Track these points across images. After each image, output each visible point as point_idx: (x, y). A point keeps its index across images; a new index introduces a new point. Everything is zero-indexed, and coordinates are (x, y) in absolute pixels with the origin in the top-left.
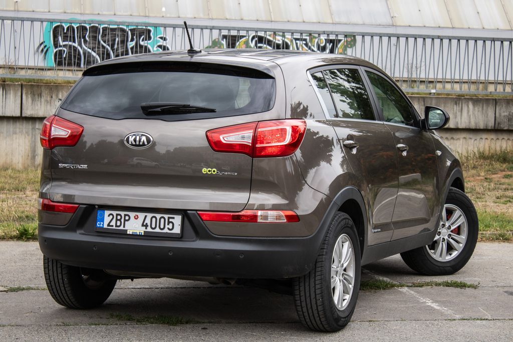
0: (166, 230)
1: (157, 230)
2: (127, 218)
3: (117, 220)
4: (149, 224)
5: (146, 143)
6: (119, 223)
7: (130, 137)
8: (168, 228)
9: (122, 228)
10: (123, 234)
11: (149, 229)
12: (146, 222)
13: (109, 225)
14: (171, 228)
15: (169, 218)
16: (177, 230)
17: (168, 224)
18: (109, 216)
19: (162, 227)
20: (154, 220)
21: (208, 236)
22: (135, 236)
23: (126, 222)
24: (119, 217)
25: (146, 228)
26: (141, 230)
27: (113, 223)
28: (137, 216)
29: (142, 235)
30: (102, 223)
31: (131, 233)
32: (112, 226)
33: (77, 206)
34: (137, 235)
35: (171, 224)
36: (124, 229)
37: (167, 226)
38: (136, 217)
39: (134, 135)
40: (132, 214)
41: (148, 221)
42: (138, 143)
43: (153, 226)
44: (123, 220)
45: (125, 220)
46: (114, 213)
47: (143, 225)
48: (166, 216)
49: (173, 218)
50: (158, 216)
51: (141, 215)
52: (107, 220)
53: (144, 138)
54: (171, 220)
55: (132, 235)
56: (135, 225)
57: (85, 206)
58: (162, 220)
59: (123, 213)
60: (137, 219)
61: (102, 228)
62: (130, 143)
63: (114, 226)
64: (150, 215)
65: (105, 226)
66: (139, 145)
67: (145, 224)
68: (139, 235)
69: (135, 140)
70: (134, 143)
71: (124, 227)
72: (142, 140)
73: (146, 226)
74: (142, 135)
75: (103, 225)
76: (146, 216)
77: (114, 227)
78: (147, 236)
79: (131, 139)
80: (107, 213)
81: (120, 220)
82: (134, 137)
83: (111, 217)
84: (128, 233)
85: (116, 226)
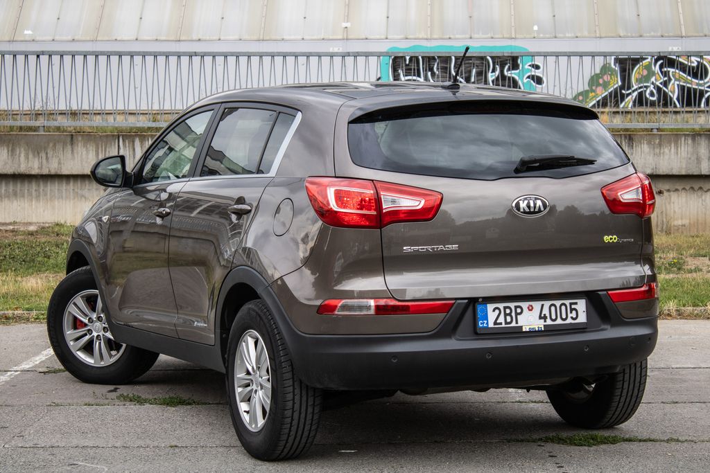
0: (569, 321)
1: (559, 321)
2: (519, 310)
3: (506, 315)
4: (548, 315)
5: (542, 209)
6: (509, 319)
7: (521, 202)
8: (572, 318)
9: (514, 324)
10: (518, 332)
11: (549, 322)
12: (543, 313)
13: (495, 323)
14: (574, 316)
15: (571, 304)
16: (582, 318)
17: (571, 313)
18: (494, 311)
19: (564, 317)
20: (553, 308)
21: (619, 322)
22: (533, 333)
23: (518, 316)
24: (508, 311)
25: (545, 321)
26: (539, 325)
27: (501, 319)
28: (531, 306)
29: (542, 331)
30: (486, 322)
31: (528, 330)
32: (501, 324)
33: (453, 302)
34: (536, 331)
35: (574, 312)
36: (517, 325)
37: (570, 315)
38: (530, 308)
39: (526, 199)
40: (525, 305)
41: (546, 311)
42: (532, 210)
43: (554, 317)
44: (513, 314)
45: (517, 314)
46: (501, 306)
47: (540, 318)
48: (567, 302)
49: (576, 303)
50: (558, 303)
51: (537, 305)
52: (492, 316)
53: (539, 203)
54: (573, 306)
55: (530, 332)
56: (530, 319)
57: (467, 301)
58: (563, 308)
59: (512, 305)
60: (531, 310)
61: (487, 328)
62: (522, 210)
63: (503, 323)
64: (547, 304)
65: (491, 325)
66: (534, 213)
67: (543, 316)
68: (539, 331)
69: (529, 206)
70: (527, 210)
71: (517, 323)
72: (538, 205)
73: (545, 318)
74: (536, 199)
75: (487, 323)
76: (543, 305)
77: (503, 325)
78: (549, 331)
79: (523, 205)
80: (490, 307)
81: (510, 314)
82: (526, 202)
83: (497, 311)
84: (524, 330)
85: (506, 323)
